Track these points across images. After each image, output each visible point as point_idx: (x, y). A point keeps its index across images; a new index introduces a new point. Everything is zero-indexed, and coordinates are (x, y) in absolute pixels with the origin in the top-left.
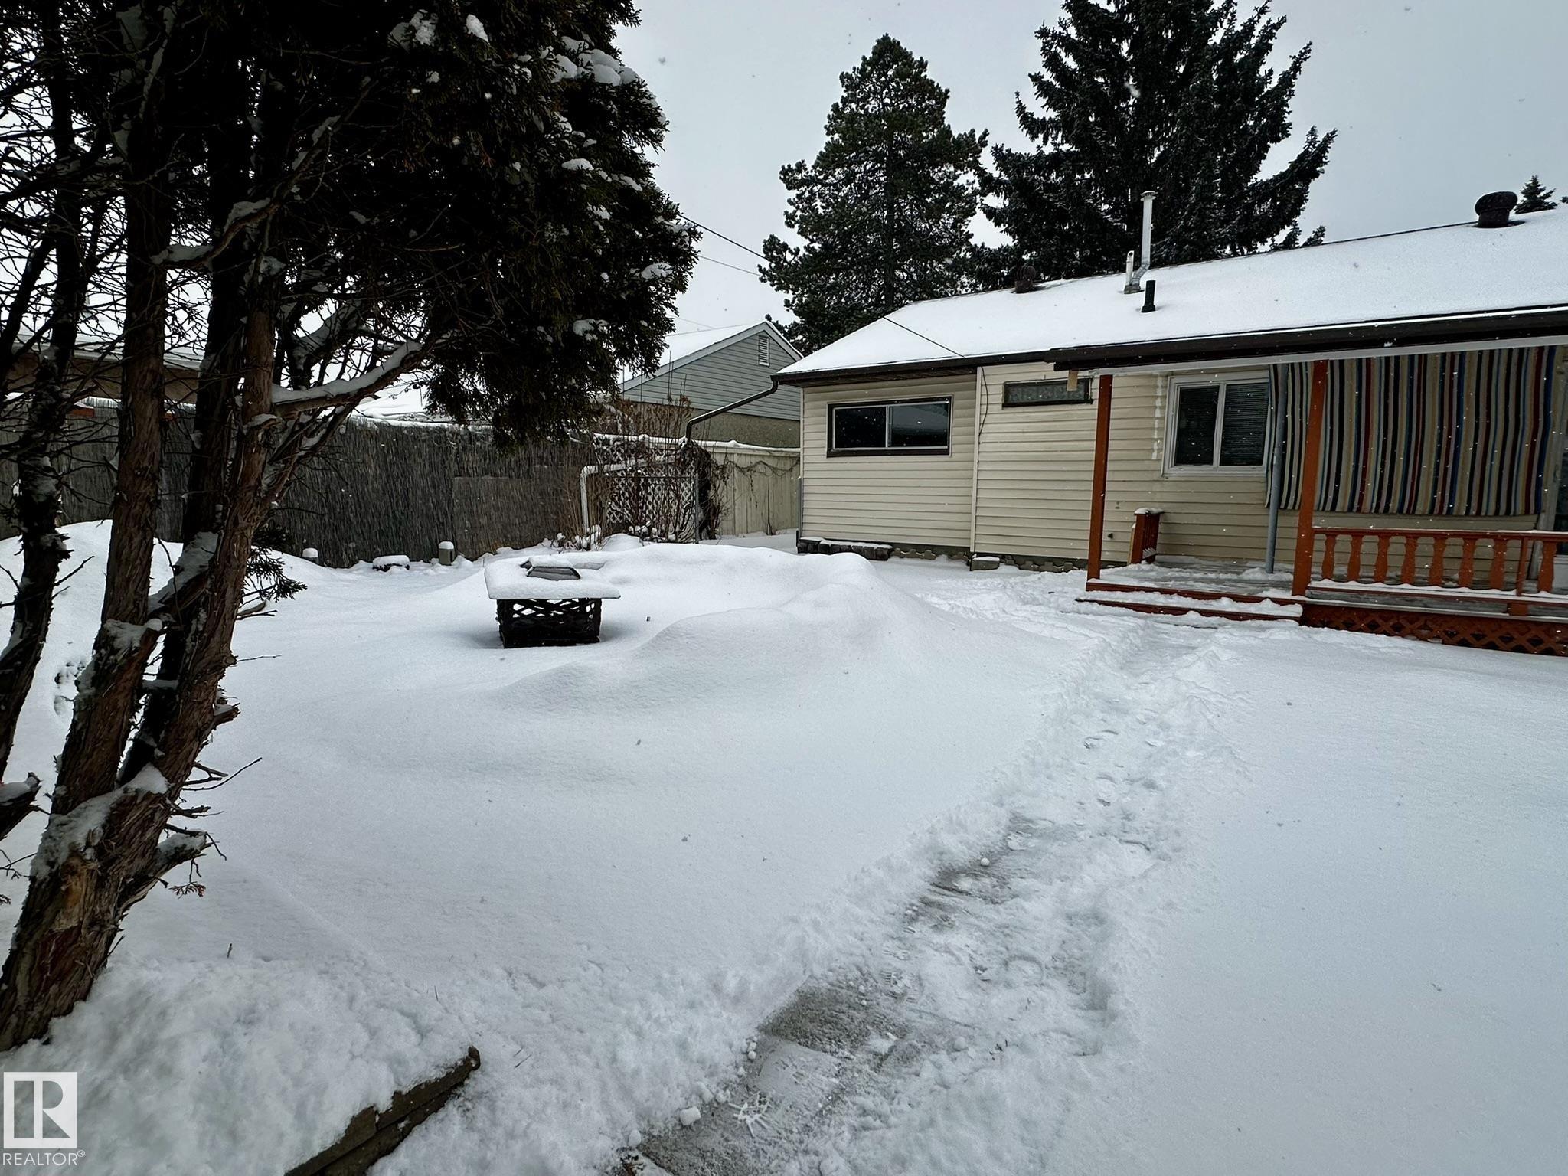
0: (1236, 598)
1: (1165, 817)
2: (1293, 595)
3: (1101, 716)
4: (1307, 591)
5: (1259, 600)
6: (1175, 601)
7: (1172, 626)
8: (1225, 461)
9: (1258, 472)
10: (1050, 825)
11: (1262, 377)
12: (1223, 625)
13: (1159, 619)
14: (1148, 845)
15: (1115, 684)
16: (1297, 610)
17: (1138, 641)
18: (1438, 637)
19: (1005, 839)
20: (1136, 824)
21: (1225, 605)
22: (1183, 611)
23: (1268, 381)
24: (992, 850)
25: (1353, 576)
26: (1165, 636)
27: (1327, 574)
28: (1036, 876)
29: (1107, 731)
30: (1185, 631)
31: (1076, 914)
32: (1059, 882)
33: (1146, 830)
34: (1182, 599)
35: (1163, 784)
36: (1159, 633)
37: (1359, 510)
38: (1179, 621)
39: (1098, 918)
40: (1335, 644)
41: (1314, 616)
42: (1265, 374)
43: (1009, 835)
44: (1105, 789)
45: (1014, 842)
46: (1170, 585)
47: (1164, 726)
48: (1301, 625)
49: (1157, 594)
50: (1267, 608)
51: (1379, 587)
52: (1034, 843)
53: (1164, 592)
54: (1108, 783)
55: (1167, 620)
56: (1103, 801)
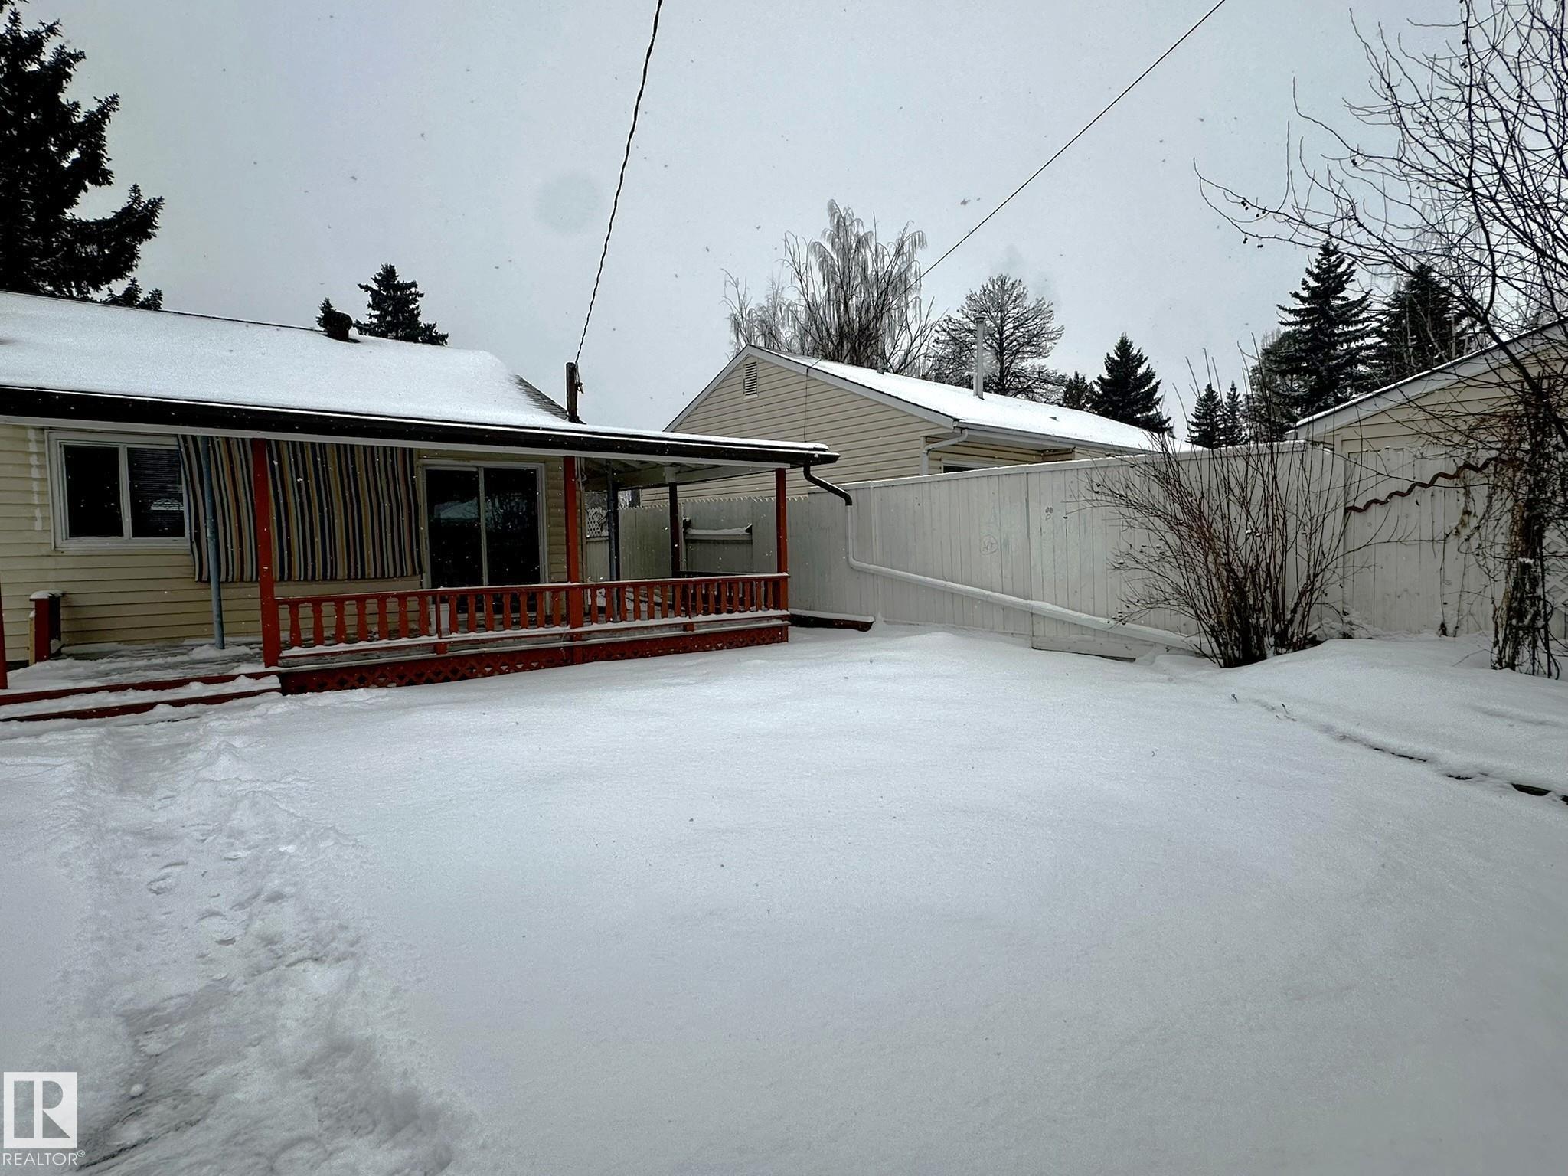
0: (207, 680)
1: (316, 920)
2: (267, 667)
3: (149, 851)
4: (280, 662)
5: (233, 678)
6: (132, 697)
7: (143, 726)
8: (137, 533)
9: (183, 543)
10: (182, 1000)
11: (171, 444)
12: (205, 712)
13: (119, 722)
14: (315, 956)
15: (132, 811)
16: (274, 682)
17: (114, 754)
18: (392, 682)
19: (137, 1050)
20: (289, 941)
21: (196, 689)
22: (148, 707)
23: (177, 448)
24: (132, 1071)
25: (319, 640)
26: (140, 740)
27: (297, 641)
28: (218, 1061)
29: (166, 866)
30: (163, 729)
31: (310, 1063)
32: (252, 1049)
33: (301, 942)
34: (140, 693)
35: (287, 890)
36: (132, 738)
37: (289, 579)
38: (150, 719)
39: (339, 1048)
40: (325, 706)
41: (294, 684)
42: (173, 441)
43: (138, 1041)
44: (217, 927)
45: (153, 1045)
46: (116, 679)
47: (238, 834)
48: (284, 695)
49: (104, 694)
50: (243, 685)
51: (342, 647)
52: (179, 1031)
53: (112, 689)
54: (215, 920)
55: (131, 721)
56: (222, 942)
